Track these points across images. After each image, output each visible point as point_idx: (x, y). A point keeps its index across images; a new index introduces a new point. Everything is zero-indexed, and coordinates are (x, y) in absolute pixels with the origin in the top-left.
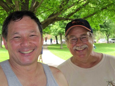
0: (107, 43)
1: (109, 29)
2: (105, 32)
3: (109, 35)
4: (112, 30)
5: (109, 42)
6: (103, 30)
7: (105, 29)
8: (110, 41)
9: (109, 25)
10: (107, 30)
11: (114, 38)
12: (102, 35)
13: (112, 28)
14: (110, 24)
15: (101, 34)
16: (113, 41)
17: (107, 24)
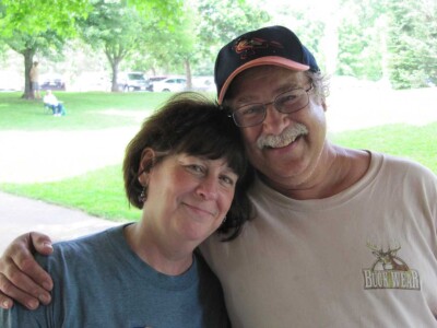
0: (113, 89)
1: (118, 30)
2: (103, 44)
3: (117, 59)
4: (129, 38)
5: (120, 88)
6: (93, 36)
7: (101, 33)
8: (124, 83)
9: (118, 15)
10: (112, 36)
11: (137, 69)
12: (92, 56)
13: (131, 28)
14: (121, 11)
15: (87, 53)
16: (135, 83)
17: (108, 11)
